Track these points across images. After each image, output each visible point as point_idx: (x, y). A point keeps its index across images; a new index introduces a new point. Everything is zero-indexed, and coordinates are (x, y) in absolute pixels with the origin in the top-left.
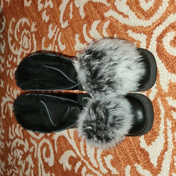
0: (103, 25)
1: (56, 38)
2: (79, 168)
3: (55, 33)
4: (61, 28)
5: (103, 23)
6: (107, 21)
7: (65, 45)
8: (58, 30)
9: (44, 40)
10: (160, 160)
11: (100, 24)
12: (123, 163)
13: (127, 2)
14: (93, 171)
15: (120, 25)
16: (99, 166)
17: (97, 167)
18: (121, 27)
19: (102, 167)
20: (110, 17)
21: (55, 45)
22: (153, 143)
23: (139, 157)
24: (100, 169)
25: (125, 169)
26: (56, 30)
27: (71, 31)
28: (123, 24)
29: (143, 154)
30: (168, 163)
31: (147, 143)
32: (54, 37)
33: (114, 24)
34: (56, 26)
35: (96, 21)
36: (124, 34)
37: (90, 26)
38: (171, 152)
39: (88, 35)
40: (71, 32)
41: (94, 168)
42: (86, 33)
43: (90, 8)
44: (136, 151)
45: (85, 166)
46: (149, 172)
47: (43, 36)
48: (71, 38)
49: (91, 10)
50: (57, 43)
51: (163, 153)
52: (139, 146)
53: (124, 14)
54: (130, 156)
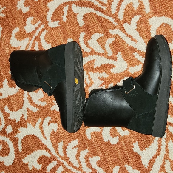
0: (106, 40)
1: (38, 34)
2: (53, 168)
3: (37, 29)
4: (48, 26)
5: (107, 38)
6: (112, 37)
7: (50, 44)
8: (43, 27)
9: (16, 30)
10: (152, 162)
11: (103, 38)
12: (112, 164)
13: (137, 29)
14: (72, 170)
15: (127, 45)
16: (81, 165)
17: (78, 166)
18: (127, 48)
19: (86, 167)
20: (116, 35)
21: (34, 41)
22: (146, 148)
23: (130, 159)
24: (83, 168)
25: (113, 169)
26: (40, 26)
27: (61, 32)
28: (129, 45)
29: (135, 157)
30: (159, 165)
31: (140, 148)
32: (34, 32)
33: (120, 42)
34: (40, 22)
35: (98, 33)
36: (130, 54)
37: (90, 36)
38: (162, 156)
39: (86, 44)
40: (61, 34)
41: (75, 168)
42: (84, 41)
43: (93, 19)
44: (127, 154)
45: (61, 166)
46: (138, 172)
47: (15, 26)
48: (60, 40)
49: (93, 21)
50: (38, 39)
51: (155, 157)
52: (132, 150)
53: (132, 37)
54: (120, 158)
